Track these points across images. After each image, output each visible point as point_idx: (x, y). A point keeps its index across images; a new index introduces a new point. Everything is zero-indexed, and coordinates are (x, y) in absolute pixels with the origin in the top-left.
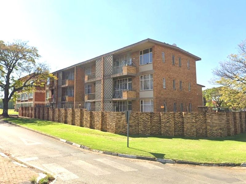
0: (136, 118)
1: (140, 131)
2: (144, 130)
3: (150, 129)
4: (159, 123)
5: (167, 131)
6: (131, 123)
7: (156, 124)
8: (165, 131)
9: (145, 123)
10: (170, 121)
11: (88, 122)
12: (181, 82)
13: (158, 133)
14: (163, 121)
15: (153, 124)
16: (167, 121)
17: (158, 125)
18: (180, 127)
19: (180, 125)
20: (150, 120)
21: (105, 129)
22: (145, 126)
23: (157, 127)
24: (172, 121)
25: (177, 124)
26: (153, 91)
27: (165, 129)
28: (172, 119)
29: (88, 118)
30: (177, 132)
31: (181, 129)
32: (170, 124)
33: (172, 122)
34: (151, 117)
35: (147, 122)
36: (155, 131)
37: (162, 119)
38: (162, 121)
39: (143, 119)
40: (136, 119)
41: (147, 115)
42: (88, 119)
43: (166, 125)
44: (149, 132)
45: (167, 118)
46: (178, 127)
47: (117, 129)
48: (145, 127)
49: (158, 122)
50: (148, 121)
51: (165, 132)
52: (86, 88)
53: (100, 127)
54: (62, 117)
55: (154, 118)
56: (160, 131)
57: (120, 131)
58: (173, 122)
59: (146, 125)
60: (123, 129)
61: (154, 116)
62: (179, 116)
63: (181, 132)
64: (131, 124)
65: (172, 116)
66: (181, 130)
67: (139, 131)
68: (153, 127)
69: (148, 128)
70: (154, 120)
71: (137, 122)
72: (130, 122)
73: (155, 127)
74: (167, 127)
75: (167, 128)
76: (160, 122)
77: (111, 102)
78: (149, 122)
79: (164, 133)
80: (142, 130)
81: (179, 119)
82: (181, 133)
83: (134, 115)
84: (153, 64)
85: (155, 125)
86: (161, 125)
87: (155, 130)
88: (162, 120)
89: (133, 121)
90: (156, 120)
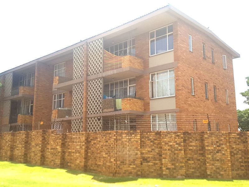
0: (154, 143)
1: (164, 169)
2: (173, 167)
3: (183, 164)
4: (200, 154)
5: (219, 168)
6: (146, 153)
7: (195, 156)
8: (214, 169)
9: (175, 154)
10: (223, 148)
11: (56, 156)
12: (215, 88)
13: (200, 172)
14: (209, 150)
15: (189, 156)
16: (218, 148)
17: (199, 158)
18: (240, 160)
19: (240, 156)
20: (183, 148)
21: (91, 168)
22: (175, 158)
23: (196, 161)
24: (226, 148)
25: (234, 154)
26: (175, 98)
27: (213, 165)
28: (226, 144)
29: (58, 147)
30: (236, 170)
31: (242, 164)
32: (224, 154)
33: (226, 150)
34: (185, 141)
35: (177, 150)
36: (193, 170)
37: (206, 144)
38: (206, 148)
39: (171, 146)
40: (155, 145)
41: (178, 136)
42: (57, 149)
43: (215, 156)
44: (183, 171)
45: (217, 142)
46: (237, 160)
47: (119, 167)
48: (174, 161)
49: (199, 152)
50: (180, 148)
51: (214, 171)
52: (55, 99)
53: (83, 164)
54: (6, 148)
55: (191, 144)
56: (203, 168)
57: (126, 169)
58: (228, 150)
59: (176, 156)
60: (131, 166)
61: (190, 140)
62: (239, 138)
63: (242, 170)
64: (146, 155)
65: (225, 138)
66: (243, 166)
67: (162, 171)
68: (190, 162)
69: (181, 162)
70: (191, 148)
71: (157, 150)
72: (144, 151)
73: (193, 162)
74: (218, 160)
75: (218, 164)
76: (202, 152)
77: (99, 120)
78: (181, 150)
79: (211, 173)
80: (169, 167)
81: (238, 144)
82: (243, 172)
83: (151, 138)
84: (174, 53)
85: (192, 158)
86: (204, 156)
87: (193, 168)
88: (207, 146)
89: (149, 149)
90: (195, 148)
